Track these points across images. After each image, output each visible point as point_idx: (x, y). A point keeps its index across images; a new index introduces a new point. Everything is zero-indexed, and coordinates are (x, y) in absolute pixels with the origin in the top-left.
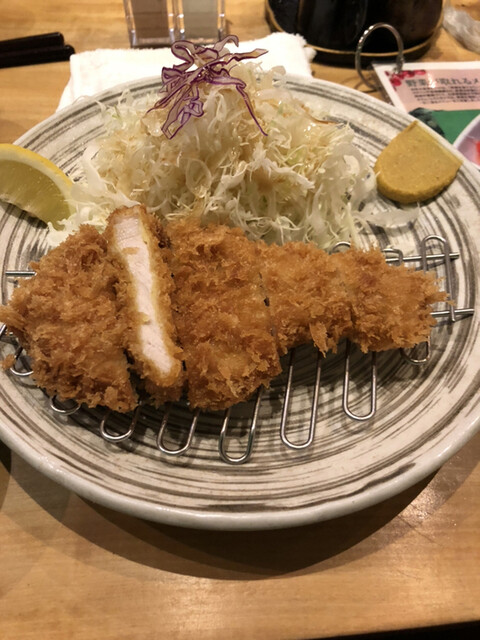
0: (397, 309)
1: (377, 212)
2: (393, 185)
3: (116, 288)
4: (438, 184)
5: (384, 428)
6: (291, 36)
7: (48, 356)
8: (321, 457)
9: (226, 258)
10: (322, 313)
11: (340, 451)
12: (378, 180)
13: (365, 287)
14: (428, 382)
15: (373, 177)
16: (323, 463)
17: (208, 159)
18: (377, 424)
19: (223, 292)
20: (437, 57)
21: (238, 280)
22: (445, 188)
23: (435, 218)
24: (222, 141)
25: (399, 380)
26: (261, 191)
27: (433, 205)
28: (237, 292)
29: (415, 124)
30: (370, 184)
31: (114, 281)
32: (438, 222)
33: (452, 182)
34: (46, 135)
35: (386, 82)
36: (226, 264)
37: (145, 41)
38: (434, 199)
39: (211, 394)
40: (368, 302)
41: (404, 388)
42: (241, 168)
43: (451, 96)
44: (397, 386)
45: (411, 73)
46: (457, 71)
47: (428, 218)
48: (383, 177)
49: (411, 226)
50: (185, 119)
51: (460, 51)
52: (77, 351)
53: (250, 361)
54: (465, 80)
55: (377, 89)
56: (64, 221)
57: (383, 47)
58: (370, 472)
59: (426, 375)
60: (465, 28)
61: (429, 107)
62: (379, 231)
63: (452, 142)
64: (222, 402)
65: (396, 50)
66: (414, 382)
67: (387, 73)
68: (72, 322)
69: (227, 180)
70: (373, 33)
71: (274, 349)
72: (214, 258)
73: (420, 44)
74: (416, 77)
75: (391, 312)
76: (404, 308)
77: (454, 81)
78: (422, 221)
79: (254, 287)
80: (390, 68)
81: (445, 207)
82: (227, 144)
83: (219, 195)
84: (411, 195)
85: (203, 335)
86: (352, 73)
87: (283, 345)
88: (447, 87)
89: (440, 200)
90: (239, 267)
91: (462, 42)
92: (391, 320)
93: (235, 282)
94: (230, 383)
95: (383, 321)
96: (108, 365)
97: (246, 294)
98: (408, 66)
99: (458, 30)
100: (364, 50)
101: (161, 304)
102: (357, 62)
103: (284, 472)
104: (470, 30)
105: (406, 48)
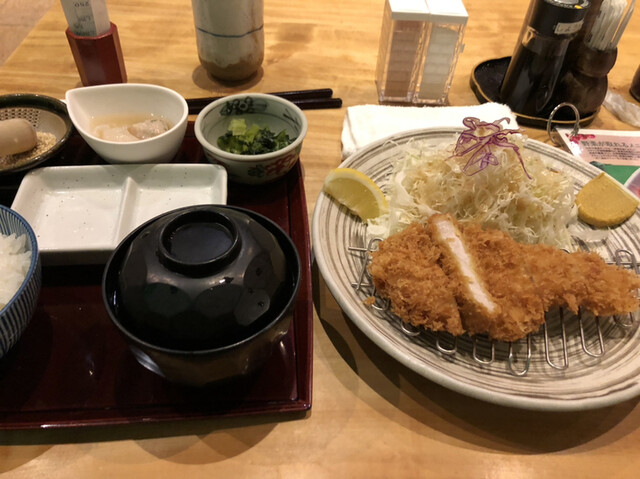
0: (616, 290)
1: (579, 230)
2: (590, 213)
3: (443, 260)
4: (623, 216)
5: (610, 364)
6: (501, 105)
7: (409, 297)
8: (571, 377)
9: (503, 250)
10: (569, 287)
11: (583, 375)
12: (579, 209)
13: (594, 274)
14: (633, 341)
15: (575, 208)
16: (574, 380)
17: (490, 189)
18: (604, 363)
19: (503, 270)
20: (600, 126)
21: (512, 264)
22: (628, 219)
23: (621, 238)
24: (500, 179)
25: (612, 338)
26: (519, 211)
27: (618, 229)
28: (511, 271)
29: (602, 175)
30: (574, 212)
31: (442, 256)
32: (624, 241)
33: (632, 215)
34: (357, 162)
35: (566, 140)
36: (504, 254)
37: (390, 99)
38: (619, 225)
39: (506, 330)
40: (596, 284)
41: (617, 343)
42: (509, 197)
43: (615, 155)
44: (612, 341)
45: (585, 137)
46: (617, 137)
47: (616, 237)
48: (583, 208)
49: (604, 242)
50: (484, 166)
51: (616, 122)
52: (428, 295)
53: (529, 313)
54: (624, 144)
55: (561, 144)
56: (376, 219)
57: (565, 117)
58: (609, 386)
59: (631, 336)
60: (620, 107)
61: (601, 161)
62: (581, 243)
63: (623, 183)
64: (512, 336)
65: (574, 119)
66: (623, 340)
67: (567, 135)
68: (420, 279)
69: (502, 202)
70: (560, 109)
71: (542, 308)
72: (495, 250)
73: (589, 117)
74: (589, 140)
75: (613, 292)
76: (620, 290)
77: (616, 144)
78: (611, 239)
79: (523, 269)
80: (569, 131)
81: (628, 231)
82: (503, 181)
83: (495, 211)
84: (604, 222)
85: (500, 294)
86: (545, 132)
87: (546, 305)
88: (612, 148)
89: (624, 226)
90: (511, 256)
91: (617, 116)
92: (613, 297)
93: (510, 265)
94: (519, 324)
95: (607, 296)
96: (447, 305)
97: (517, 273)
98: (582, 131)
99: (614, 107)
100: (554, 119)
101: (478, 272)
102: (548, 126)
103: (551, 383)
104: (625, 108)
105: (581, 118)
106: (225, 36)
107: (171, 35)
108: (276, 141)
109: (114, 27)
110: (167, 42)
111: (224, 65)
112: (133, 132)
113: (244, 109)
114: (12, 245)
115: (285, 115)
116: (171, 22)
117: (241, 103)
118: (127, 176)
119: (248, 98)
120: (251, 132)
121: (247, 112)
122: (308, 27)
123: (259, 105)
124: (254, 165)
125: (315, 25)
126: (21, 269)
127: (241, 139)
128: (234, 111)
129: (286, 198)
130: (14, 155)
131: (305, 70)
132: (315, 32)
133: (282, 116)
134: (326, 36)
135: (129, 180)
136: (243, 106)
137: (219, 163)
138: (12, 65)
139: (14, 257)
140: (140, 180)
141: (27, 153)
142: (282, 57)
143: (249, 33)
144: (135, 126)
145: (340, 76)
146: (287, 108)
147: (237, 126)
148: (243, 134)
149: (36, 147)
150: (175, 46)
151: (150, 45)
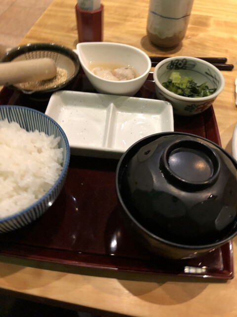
106: (169, 18)
107: (127, 16)
108: (200, 89)
109: (102, 7)
110: (125, 20)
111: (164, 37)
112: (115, 74)
113: (180, 66)
114: (52, 143)
115: (207, 73)
116: (126, 8)
117: (180, 62)
118: (111, 102)
119: (184, 59)
120: (184, 81)
121: (182, 68)
122: (207, 18)
123: (190, 64)
124: (190, 104)
125: (211, 17)
126: (56, 159)
127: (177, 85)
128: (174, 67)
129: (204, 127)
130: (43, 81)
131: (207, 44)
132: (211, 21)
133: (204, 73)
134: (218, 23)
135: (112, 105)
136: (180, 64)
137: (167, 100)
138: (40, 25)
139: (53, 151)
140: (118, 106)
141: (50, 80)
142: (193, 35)
143: (183, 17)
144: (116, 70)
145: (230, 50)
146: (209, 68)
147: (175, 76)
148: (179, 82)
149: (55, 77)
150: (129, 23)
151: (115, 21)
